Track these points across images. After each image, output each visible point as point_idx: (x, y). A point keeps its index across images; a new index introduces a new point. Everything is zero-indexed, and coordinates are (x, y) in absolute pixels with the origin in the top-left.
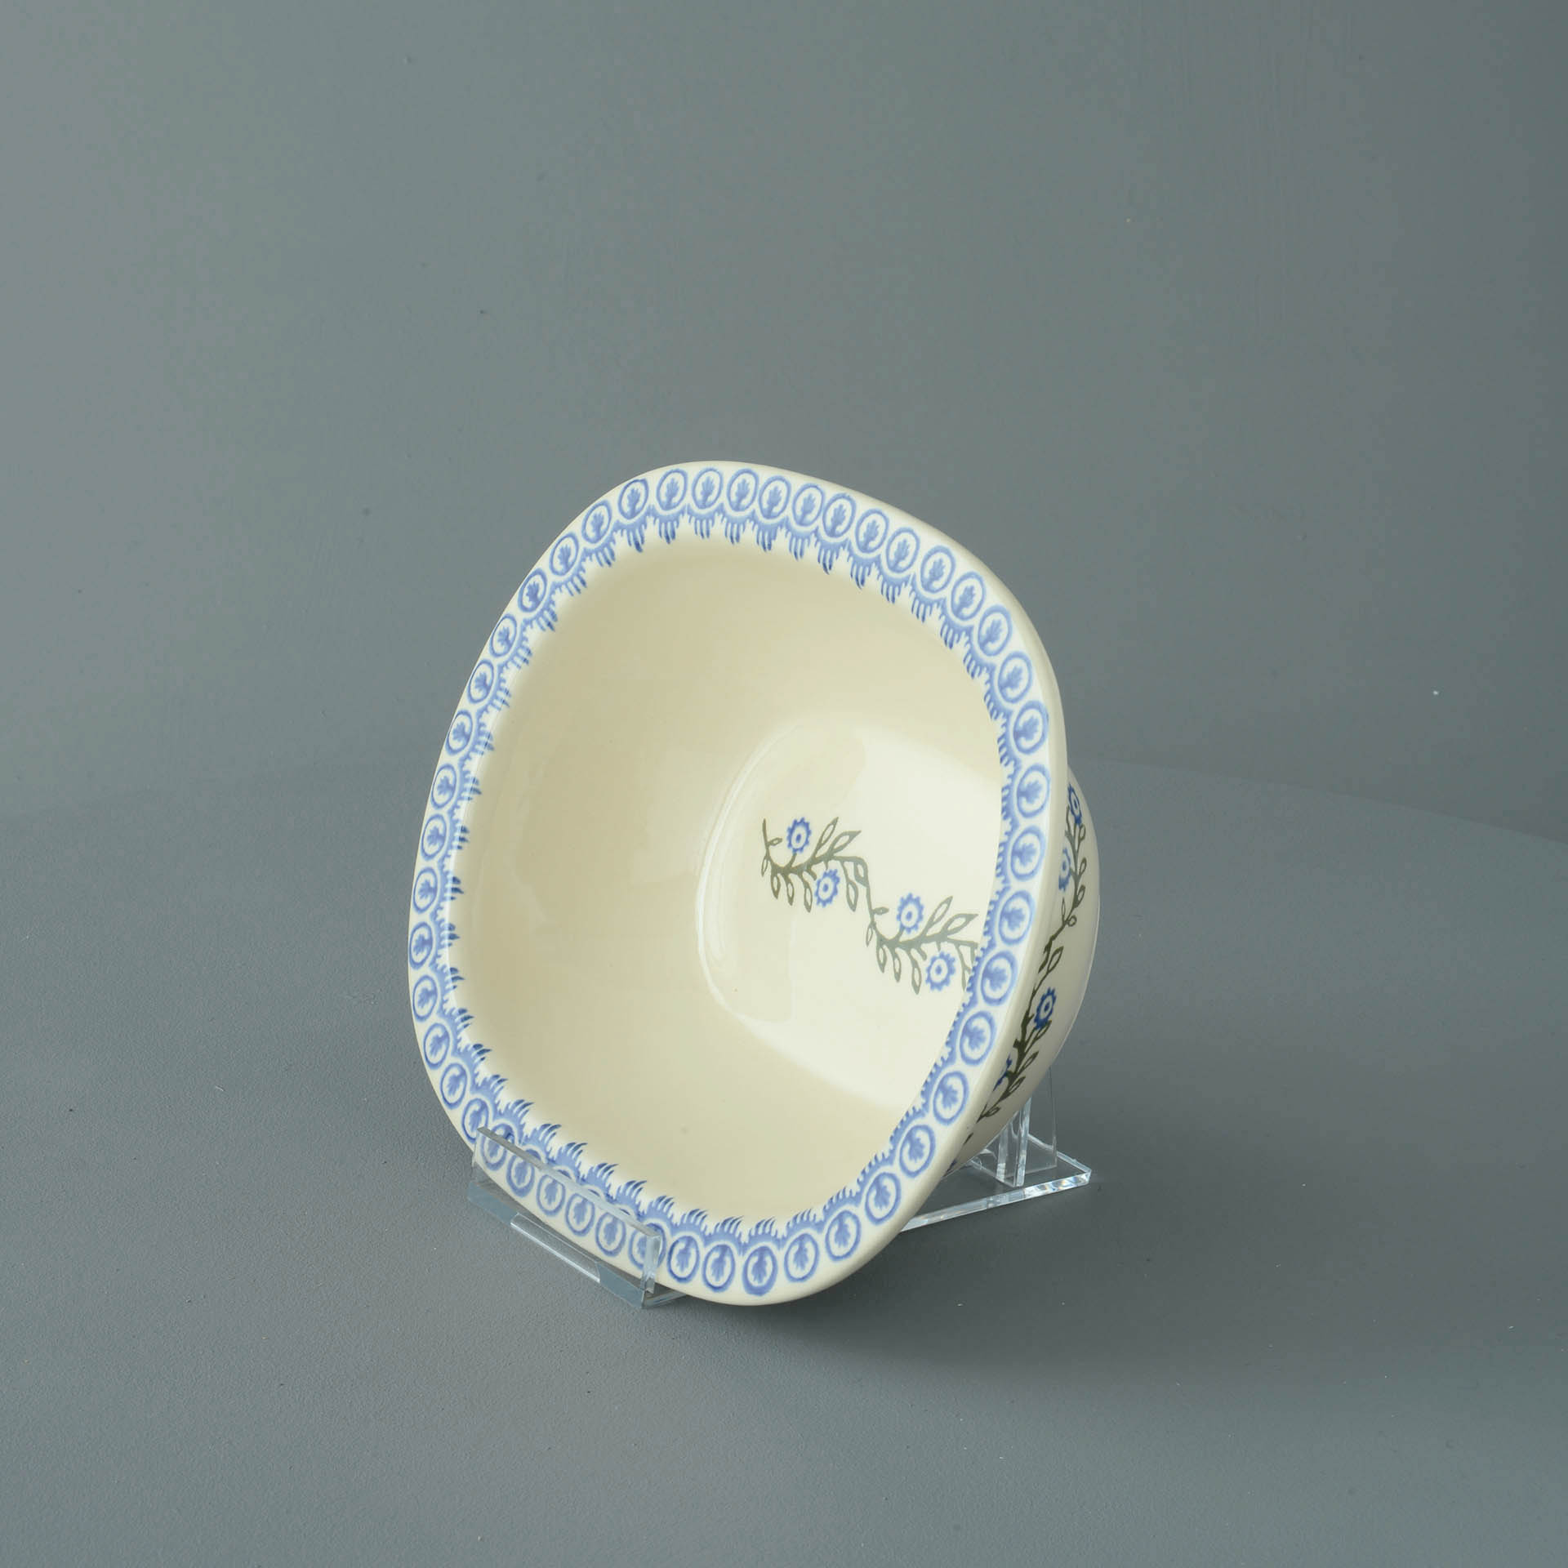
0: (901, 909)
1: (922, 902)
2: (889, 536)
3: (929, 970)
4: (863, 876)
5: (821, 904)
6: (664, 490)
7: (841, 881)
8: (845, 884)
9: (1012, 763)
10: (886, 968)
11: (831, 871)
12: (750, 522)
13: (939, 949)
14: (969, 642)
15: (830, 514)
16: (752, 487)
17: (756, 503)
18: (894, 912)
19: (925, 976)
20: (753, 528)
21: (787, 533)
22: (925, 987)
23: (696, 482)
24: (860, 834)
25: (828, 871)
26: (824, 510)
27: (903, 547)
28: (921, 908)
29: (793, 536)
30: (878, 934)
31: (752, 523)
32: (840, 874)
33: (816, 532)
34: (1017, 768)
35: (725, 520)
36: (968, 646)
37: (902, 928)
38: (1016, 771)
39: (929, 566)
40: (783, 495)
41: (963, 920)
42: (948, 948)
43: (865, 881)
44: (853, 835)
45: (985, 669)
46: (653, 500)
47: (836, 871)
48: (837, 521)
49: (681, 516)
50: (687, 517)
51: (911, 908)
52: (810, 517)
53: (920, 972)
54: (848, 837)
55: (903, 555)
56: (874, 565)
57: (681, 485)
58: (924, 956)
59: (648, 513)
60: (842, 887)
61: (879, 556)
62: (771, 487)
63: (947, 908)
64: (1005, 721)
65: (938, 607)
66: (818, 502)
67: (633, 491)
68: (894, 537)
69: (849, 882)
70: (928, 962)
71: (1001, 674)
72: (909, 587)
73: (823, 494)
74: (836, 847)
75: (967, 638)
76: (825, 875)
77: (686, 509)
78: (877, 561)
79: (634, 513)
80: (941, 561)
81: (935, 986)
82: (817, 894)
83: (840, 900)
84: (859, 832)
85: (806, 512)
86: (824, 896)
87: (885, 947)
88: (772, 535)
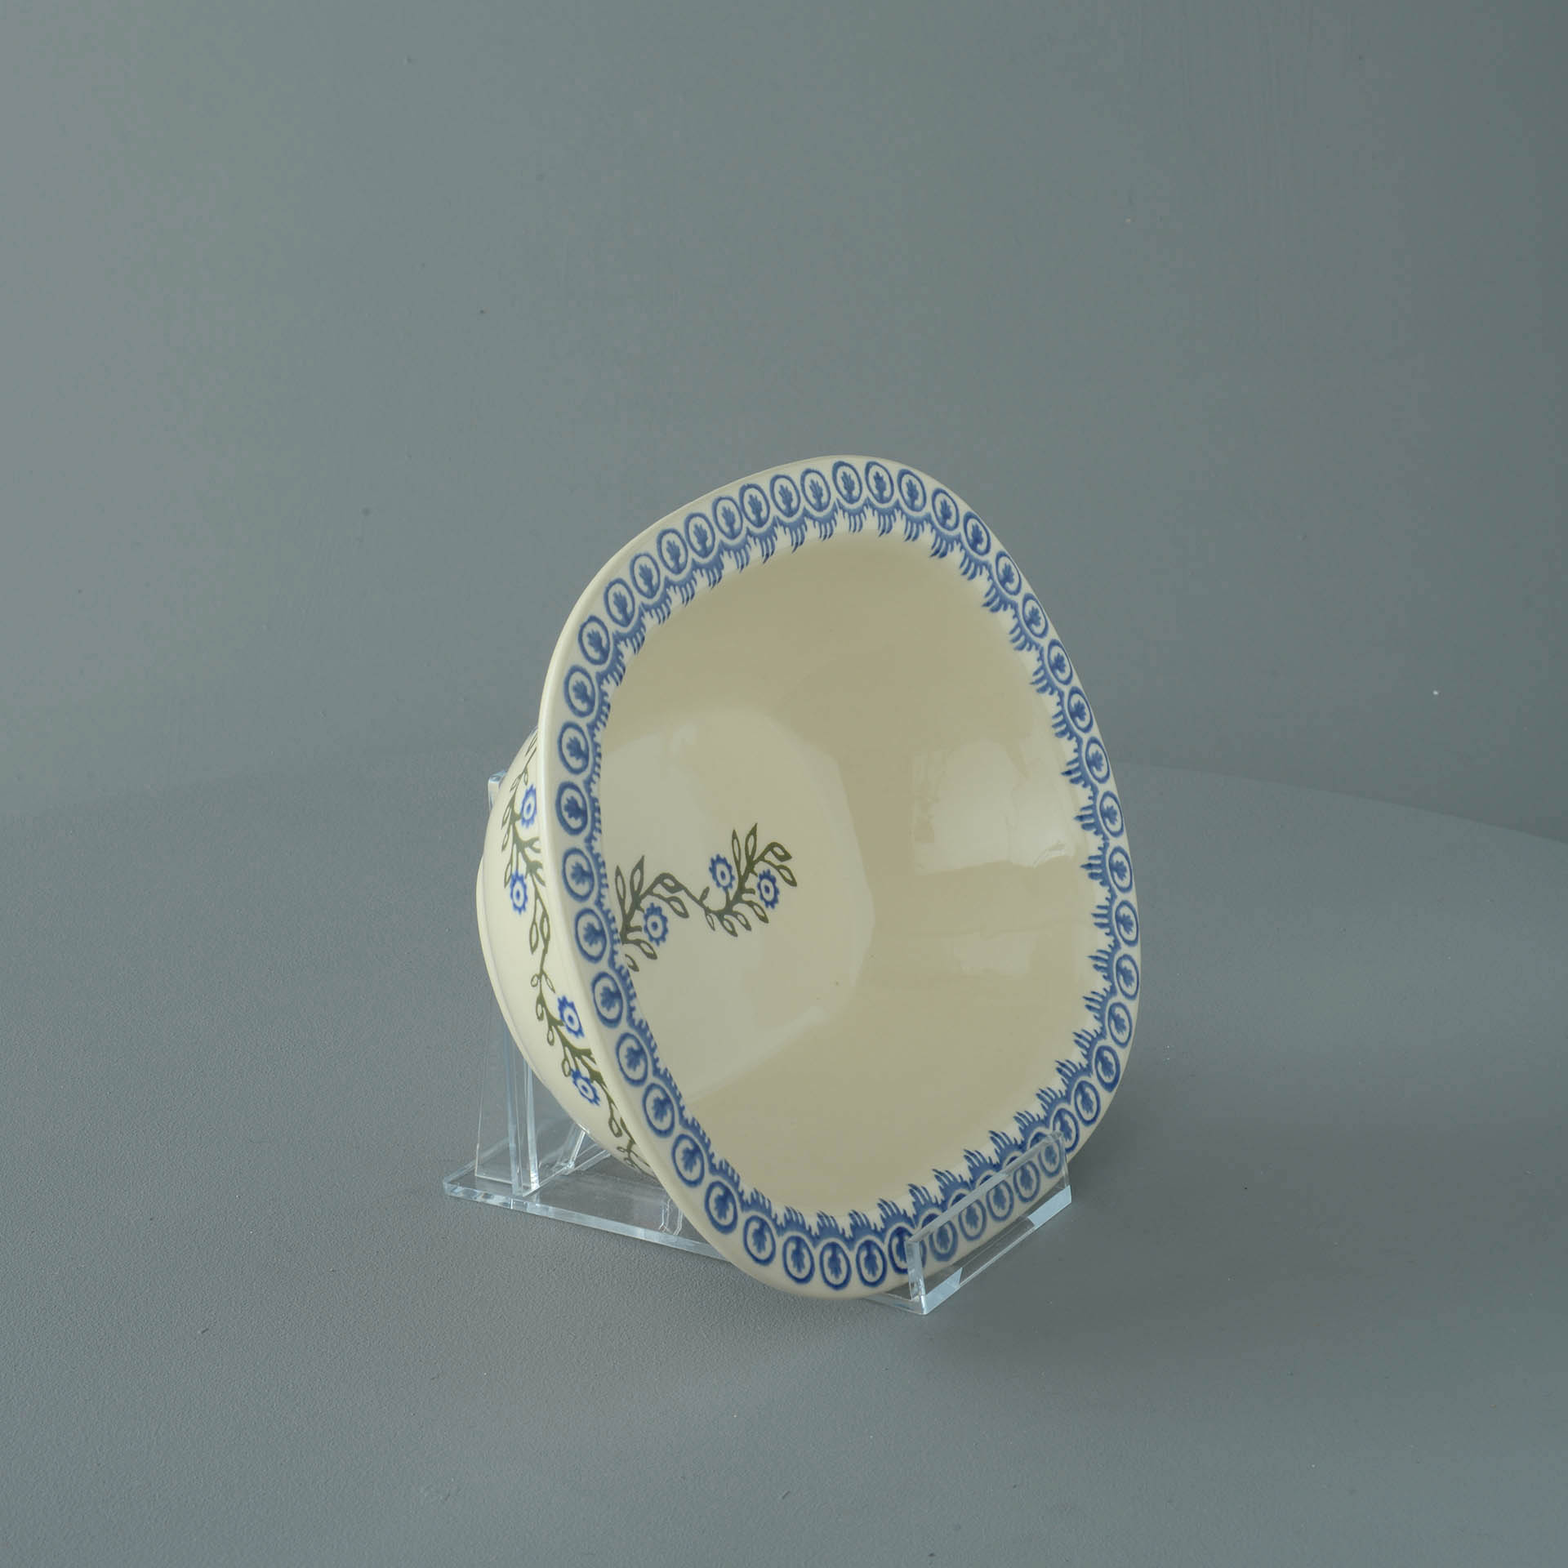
0: (714, 877)
1: (722, 856)
2: (799, 488)
3: (762, 897)
4: (673, 885)
5: (661, 942)
6: (614, 610)
7: (662, 906)
8: (668, 906)
9: (984, 568)
10: (737, 931)
11: (648, 909)
12: (696, 571)
13: (756, 874)
14: (903, 513)
15: (748, 509)
16: (678, 543)
17: (691, 552)
18: (712, 884)
19: (762, 904)
20: (702, 575)
21: (729, 554)
22: (769, 912)
23: (634, 579)
24: (645, 858)
25: (646, 912)
26: (742, 510)
27: (814, 486)
28: (724, 861)
29: (735, 553)
30: (714, 913)
31: (698, 571)
32: (658, 903)
33: (749, 533)
34: (989, 568)
35: (677, 588)
36: (904, 517)
37: (725, 889)
38: (990, 571)
39: (841, 484)
40: (705, 526)
41: (752, 837)
42: (760, 868)
43: (679, 887)
44: (640, 865)
45: (925, 522)
46: (613, 627)
47: (652, 904)
48: (757, 509)
49: (642, 618)
50: (647, 615)
51: (720, 868)
52: (737, 526)
53: (759, 906)
54: (638, 871)
55: (819, 493)
56: (805, 519)
57: (624, 592)
58: (752, 891)
59: (616, 642)
60: (667, 911)
61: (805, 509)
62: (692, 529)
63: (738, 841)
64: (960, 545)
65: (867, 508)
66: (733, 509)
67: (589, 636)
68: (803, 485)
69: (668, 901)
70: (757, 893)
71: (936, 515)
72: (840, 512)
73: (731, 499)
74: (636, 889)
75: (900, 512)
76: (646, 917)
77: (642, 608)
78: (806, 514)
79: (605, 653)
80: (844, 473)
81: (772, 903)
82: (651, 938)
83: (673, 920)
84: (643, 857)
85: (731, 524)
86: (657, 934)
87: (725, 917)
88: (720, 565)
